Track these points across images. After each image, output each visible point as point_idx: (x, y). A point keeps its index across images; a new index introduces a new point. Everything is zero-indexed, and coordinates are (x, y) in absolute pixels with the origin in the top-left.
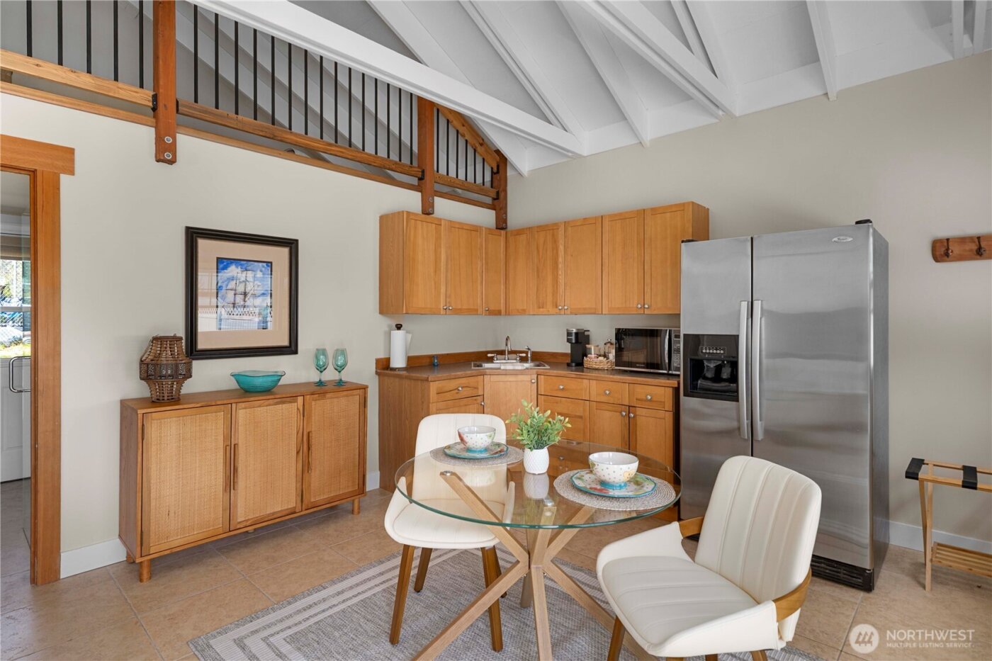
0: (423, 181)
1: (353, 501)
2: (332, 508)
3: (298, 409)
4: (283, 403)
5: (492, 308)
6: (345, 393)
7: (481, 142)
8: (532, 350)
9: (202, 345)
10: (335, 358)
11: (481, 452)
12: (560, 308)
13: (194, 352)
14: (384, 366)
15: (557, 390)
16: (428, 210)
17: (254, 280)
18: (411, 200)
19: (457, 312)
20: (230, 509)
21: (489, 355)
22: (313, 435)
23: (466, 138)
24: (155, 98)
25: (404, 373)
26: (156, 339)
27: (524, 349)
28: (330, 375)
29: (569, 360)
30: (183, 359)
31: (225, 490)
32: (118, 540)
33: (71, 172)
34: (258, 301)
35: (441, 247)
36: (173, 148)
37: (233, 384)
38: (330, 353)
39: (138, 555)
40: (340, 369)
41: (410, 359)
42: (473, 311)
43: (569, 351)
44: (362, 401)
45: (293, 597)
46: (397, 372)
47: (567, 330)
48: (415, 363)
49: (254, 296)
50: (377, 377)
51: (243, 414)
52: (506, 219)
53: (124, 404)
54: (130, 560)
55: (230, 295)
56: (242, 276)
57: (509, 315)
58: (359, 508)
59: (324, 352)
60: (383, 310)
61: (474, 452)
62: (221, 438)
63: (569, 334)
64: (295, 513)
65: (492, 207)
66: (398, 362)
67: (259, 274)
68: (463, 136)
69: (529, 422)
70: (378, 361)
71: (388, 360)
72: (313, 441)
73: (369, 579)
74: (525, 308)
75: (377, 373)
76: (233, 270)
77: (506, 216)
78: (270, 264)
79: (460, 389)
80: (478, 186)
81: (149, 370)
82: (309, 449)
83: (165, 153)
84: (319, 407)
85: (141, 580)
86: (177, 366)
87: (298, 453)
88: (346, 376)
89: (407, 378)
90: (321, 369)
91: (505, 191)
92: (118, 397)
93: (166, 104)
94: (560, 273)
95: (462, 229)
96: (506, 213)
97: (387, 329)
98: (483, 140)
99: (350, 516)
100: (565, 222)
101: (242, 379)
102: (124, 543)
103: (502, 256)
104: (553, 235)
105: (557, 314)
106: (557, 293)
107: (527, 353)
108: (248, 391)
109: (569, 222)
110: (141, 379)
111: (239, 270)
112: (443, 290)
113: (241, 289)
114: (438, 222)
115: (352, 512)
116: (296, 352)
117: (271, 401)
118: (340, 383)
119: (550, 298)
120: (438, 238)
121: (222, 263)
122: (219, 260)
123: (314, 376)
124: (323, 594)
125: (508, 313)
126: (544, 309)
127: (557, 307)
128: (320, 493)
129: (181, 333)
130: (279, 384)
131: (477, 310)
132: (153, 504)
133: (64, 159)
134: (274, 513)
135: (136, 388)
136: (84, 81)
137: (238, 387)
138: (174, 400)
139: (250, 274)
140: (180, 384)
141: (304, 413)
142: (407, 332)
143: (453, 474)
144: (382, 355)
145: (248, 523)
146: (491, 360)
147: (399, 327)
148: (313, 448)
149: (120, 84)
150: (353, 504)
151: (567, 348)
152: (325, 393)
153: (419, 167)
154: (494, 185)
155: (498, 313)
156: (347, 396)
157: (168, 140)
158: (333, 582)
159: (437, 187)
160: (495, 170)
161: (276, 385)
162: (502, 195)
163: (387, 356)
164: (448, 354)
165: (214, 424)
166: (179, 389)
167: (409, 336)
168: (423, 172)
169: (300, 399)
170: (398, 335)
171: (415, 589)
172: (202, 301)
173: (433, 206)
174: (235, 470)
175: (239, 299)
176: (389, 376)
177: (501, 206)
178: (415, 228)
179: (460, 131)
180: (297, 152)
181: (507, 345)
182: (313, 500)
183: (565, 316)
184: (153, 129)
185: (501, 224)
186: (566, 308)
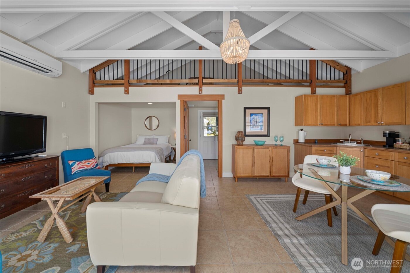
0: (312, 84)
1: (285, 178)
2: (279, 178)
3: (269, 150)
4: (266, 148)
5: (342, 123)
6: (283, 148)
7: (338, 64)
8: (364, 140)
9: (247, 134)
10: (280, 138)
11: (325, 166)
12: (379, 123)
13: (246, 135)
14: (296, 142)
15: (375, 155)
16: (313, 92)
17: (259, 118)
18: (307, 91)
19: (325, 125)
20: (253, 171)
21: (341, 141)
22: (274, 158)
23: (330, 65)
24: (238, 80)
25: (304, 144)
26: (238, 132)
27: (360, 139)
28: (279, 143)
29: (385, 144)
30: (243, 136)
31: (252, 167)
32: (231, 173)
33: (224, 99)
34: (260, 124)
35: (318, 104)
36: (241, 91)
37: (254, 143)
38: (279, 137)
39: (235, 176)
40: (282, 141)
41: (306, 140)
42: (333, 125)
43: (385, 141)
44: (288, 151)
45: (268, 194)
46: (301, 144)
47: (383, 132)
48: (307, 142)
49: (259, 122)
50: (294, 145)
51: (256, 150)
52: (351, 90)
53: (232, 145)
54: (234, 177)
55: (253, 122)
56: (256, 118)
57: (351, 126)
58: (287, 180)
59: (277, 137)
60: (296, 125)
61: (323, 165)
62: (251, 155)
63: (384, 133)
64: (268, 176)
65: (344, 87)
66: (302, 140)
67: (260, 117)
68: (329, 65)
69: (342, 158)
70: (294, 140)
71: (298, 140)
72: (274, 159)
73: (289, 197)
74: (360, 123)
75: (294, 143)
76: (254, 116)
77: (351, 89)
78: (262, 114)
79: (325, 150)
80: (337, 80)
81: (237, 139)
82: (272, 161)
83: (240, 92)
84: (275, 151)
85: (236, 181)
86: (242, 138)
87: (269, 161)
88: (283, 143)
89: (304, 145)
90: (276, 141)
91: (350, 80)
92: (231, 144)
93: (240, 81)
94: (379, 108)
95: (328, 97)
96: (351, 88)
97: (297, 131)
98: (339, 64)
99: (284, 182)
100: (382, 88)
101: (256, 142)
102: (233, 173)
103: (348, 104)
104: (375, 94)
105: (377, 125)
106: (377, 117)
107: (361, 141)
108: (257, 145)
109: (384, 88)
110: (236, 140)
111: (255, 116)
112: (319, 118)
113: (255, 121)
114: (317, 96)
115: (285, 181)
116: (269, 136)
117: (262, 148)
118: (282, 145)
119: (373, 119)
120: (317, 102)
121: (251, 115)
122: (251, 114)
123: (274, 143)
124: (275, 196)
125: (350, 125)
126: (370, 124)
127: (377, 122)
128: (276, 173)
129: (243, 131)
130: (265, 144)
131: (335, 125)
132: (238, 166)
133: (223, 96)
134: (263, 175)
135: (235, 142)
136: (226, 81)
137: (255, 144)
138: (242, 145)
139: (258, 117)
140: (243, 142)
141: (271, 152)
142: (305, 132)
143: (312, 169)
144: (296, 138)
145: (257, 176)
146: (342, 142)
147: (302, 130)
148: (274, 161)
149: (232, 80)
150: (285, 179)
151: (384, 139)
152: (277, 147)
153: (310, 79)
154: (344, 78)
155: (346, 125)
156: (283, 149)
157: (240, 89)
158: (278, 195)
159: (317, 84)
160: (345, 73)
161: (263, 144)
162: (348, 82)
163: (297, 139)
164: (322, 140)
165: (250, 151)
166: (243, 143)
167: (306, 133)
168: (311, 81)
169: (270, 148)
170: (301, 133)
171: (303, 203)
172: (247, 124)
173: (315, 91)
174: (254, 163)
175: (255, 123)
176: (298, 144)
177: (348, 86)
178: (308, 99)
179: (327, 63)
180: (270, 84)
181: (350, 137)
182: (273, 175)
183: (382, 126)
184: (237, 87)
185: (349, 92)
186: (382, 123)
